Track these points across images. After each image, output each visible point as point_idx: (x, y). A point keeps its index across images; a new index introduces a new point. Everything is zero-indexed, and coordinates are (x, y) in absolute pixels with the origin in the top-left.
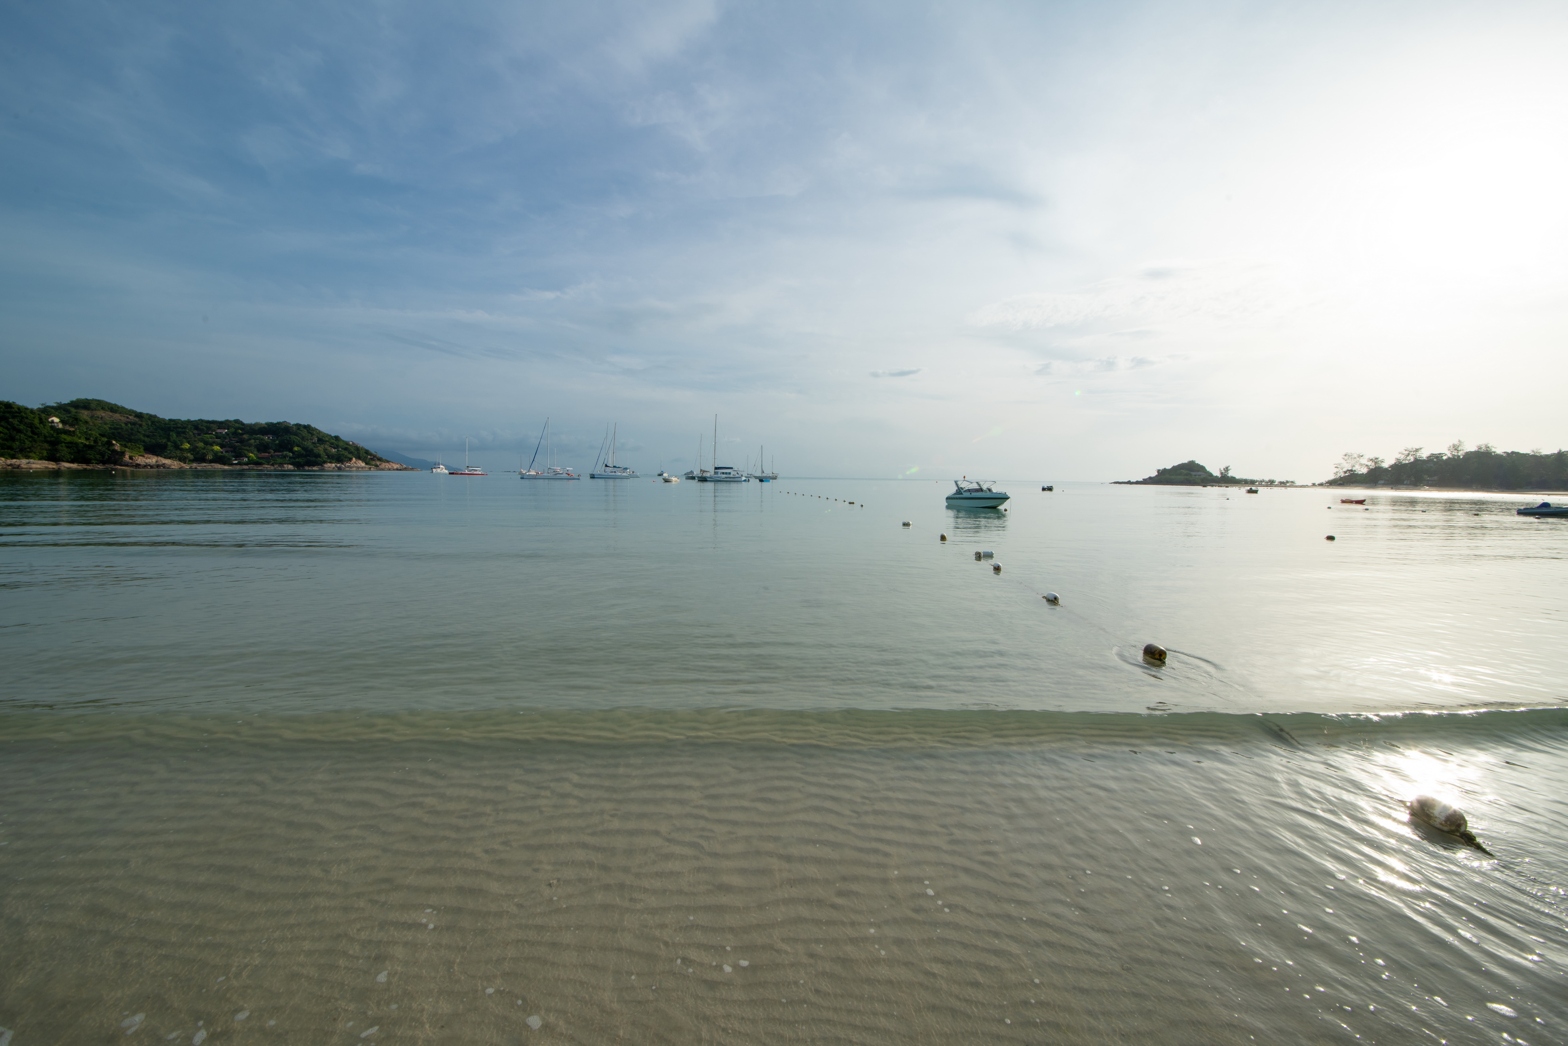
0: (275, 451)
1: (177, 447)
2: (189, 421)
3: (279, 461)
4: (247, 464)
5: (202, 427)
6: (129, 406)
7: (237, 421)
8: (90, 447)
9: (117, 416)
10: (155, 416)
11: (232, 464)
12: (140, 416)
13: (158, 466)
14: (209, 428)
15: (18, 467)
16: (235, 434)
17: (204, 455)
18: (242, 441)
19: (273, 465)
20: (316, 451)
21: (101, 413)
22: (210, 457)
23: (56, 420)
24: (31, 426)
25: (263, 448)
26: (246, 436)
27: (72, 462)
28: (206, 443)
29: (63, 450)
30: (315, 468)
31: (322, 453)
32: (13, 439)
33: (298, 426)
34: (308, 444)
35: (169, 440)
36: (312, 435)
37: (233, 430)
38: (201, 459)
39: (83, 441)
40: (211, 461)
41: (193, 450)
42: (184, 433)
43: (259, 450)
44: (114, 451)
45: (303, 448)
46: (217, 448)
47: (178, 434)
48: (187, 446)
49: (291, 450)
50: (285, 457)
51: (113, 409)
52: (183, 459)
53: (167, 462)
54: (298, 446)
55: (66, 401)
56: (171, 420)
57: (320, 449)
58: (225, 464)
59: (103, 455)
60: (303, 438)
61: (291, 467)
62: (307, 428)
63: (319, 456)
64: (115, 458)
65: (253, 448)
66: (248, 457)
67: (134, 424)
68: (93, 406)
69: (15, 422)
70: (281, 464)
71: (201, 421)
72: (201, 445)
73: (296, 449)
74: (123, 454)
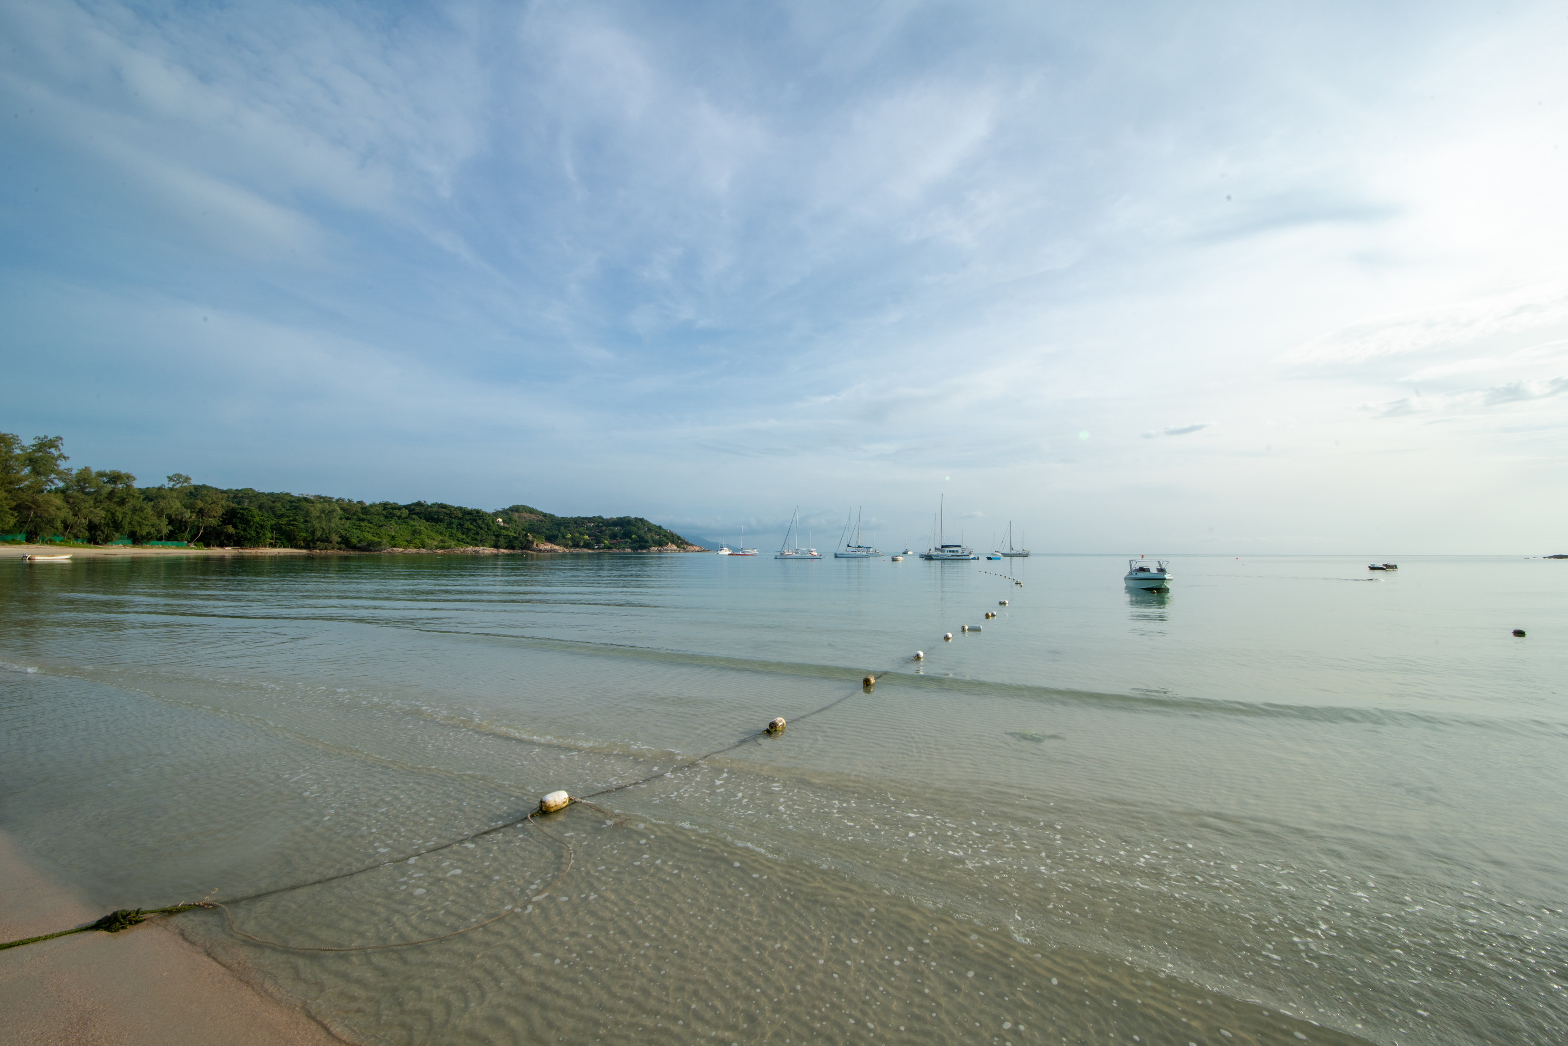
0: (621, 538)
1: (564, 537)
2: (572, 518)
3: (623, 546)
4: (603, 548)
5: (579, 522)
6: (539, 509)
7: (600, 517)
8: (516, 538)
9: (533, 516)
10: (553, 515)
11: (594, 549)
12: (545, 515)
13: (551, 551)
14: (583, 523)
15: (478, 552)
16: (598, 526)
17: (579, 542)
18: (601, 532)
19: (618, 549)
20: (646, 538)
21: (525, 515)
22: (581, 544)
23: (500, 520)
24: (488, 525)
25: (613, 536)
26: (604, 528)
27: (506, 548)
28: (581, 534)
29: (502, 541)
30: (644, 551)
31: (649, 539)
32: (477, 533)
33: (636, 518)
34: (641, 533)
35: (559, 532)
36: (644, 525)
37: (596, 524)
38: (576, 545)
39: (513, 534)
40: (583, 547)
41: (572, 539)
42: (568, 526)
43: (611, 538)
44: (528, 541)
45: (639, 536)
46: (586, 537)
47: (565, 527)
48: (569, 536)
49: (630, 538)
50: (626, 543)
51: (531, 511)
52: (566, 546)
53: (556, 547)
54: (635, 534)
55: (507, 507)
56: (562, 518)
57: (648, 537)
58: (590, 549)
59: (522, 543)
60: (638, 528)
61: (629, 550)
62: (642, 520)
63: (647, 542)
64: (527, 546)
65: (607, 537)
66: (604, 543)
67: (541, 521)
68: (521, 509)
69: (480, 522)
70: (623, 548)
71: (579, 517)
72: (577, 535)
73: (633, 536)
74: (533, 542)
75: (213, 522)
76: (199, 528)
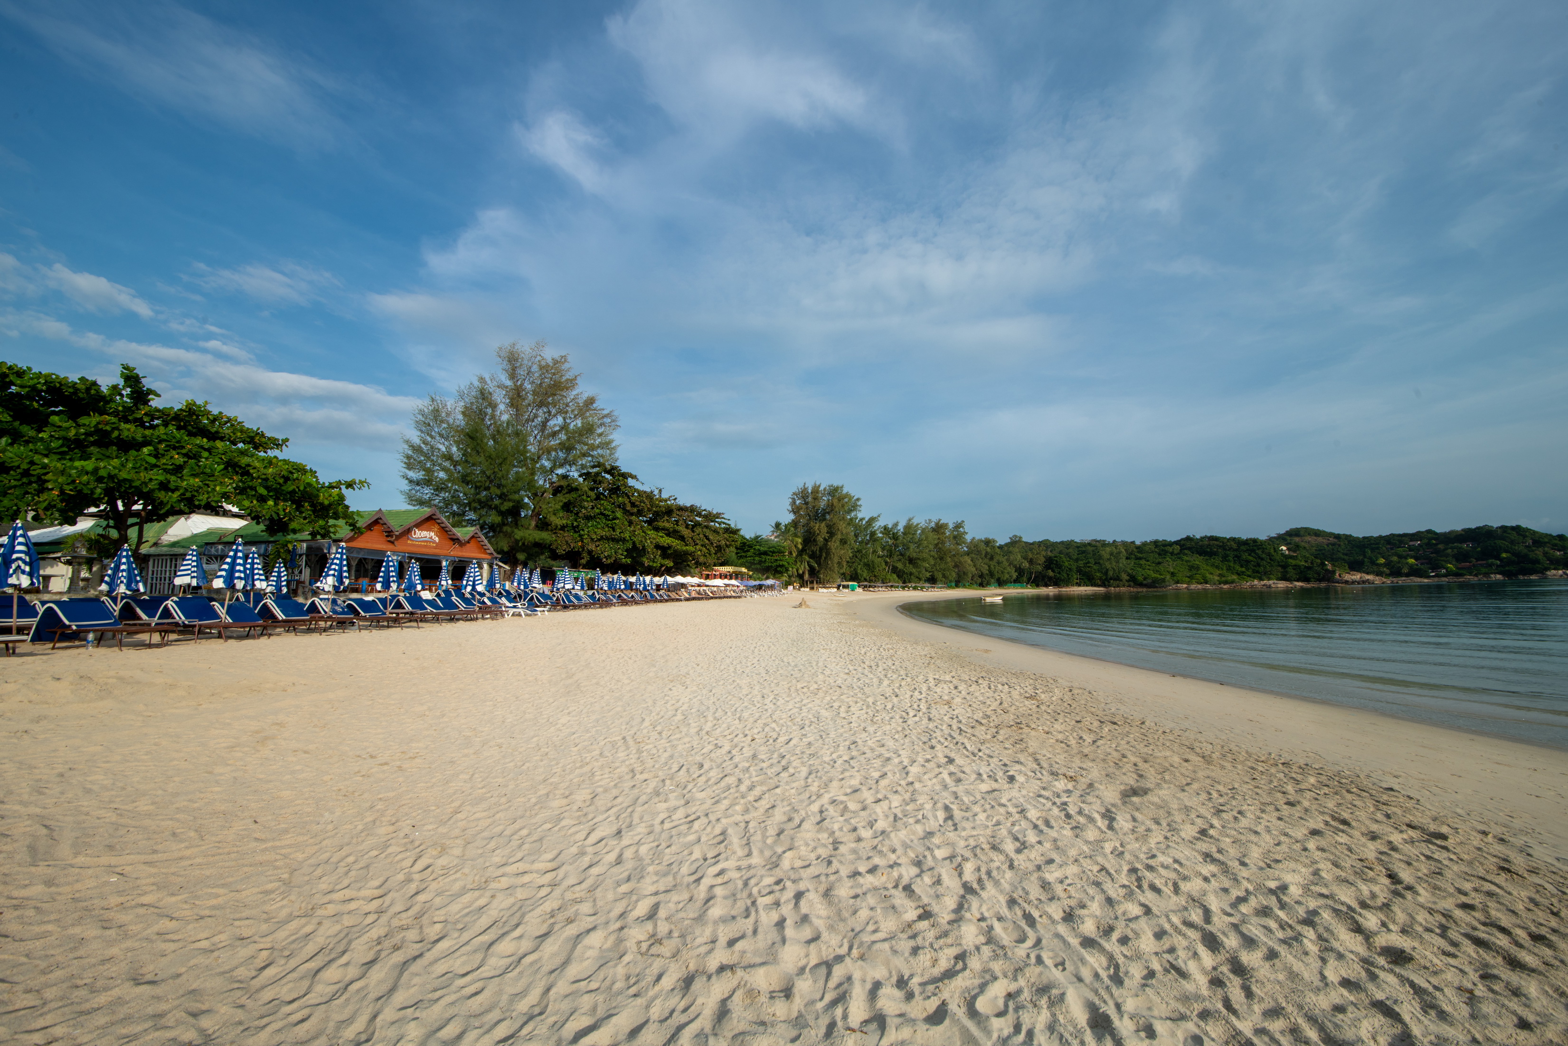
0: (1477, 560)
1: (1373, 563)
2: (1380, 537)
3: (1484, 570)
4: (1445, 576)
5: (1394, 542)
6: (1328, 530)
7: (1429, 531)
8: (1309, 568)
9: (1320, 539)
10: (1350, 536)
11: (1429, 577)
12: (1338, 537)
13: (1364, 582)
14: (1401, 542)
15: (1270, 586)
16: (1428, 544)
17: (1400, 569)
18: (1437, 552)
19: (1476, 575)
20: (1532, 555)
21: (1308, 538)
22: (1405, 570)
23: (1284, 548)
24: (1269, 554)
25: (1462, 557)
26: (1441, 546)
27: (1298, 581)
28: (1400, 557)
29: (1291, 572)
30: (1533, 577)
31: (1541, 557)
32: (1259, 565)
33: (1504, 528)
34: (1520, 548)
35: (1365, 556)
36: (1525, 537)
37: (1426, 541)
38: (1396, 572)
39: (1303, 563)
40: (1407, 575)
41: (1388, 564)
42: (1378, 548)
43: (1457, 560)
44: (1327, 570)
45: (1513, 554)
46: (1411, 561)
47: (1373, 550)
48: (1382, 561)
49: (1498, 557)
50: (1490, 565)
51: (1317, 533)
52: (1379, 574)
53: (1370, 577)
54: (1506, 552)
55: (1282, 532)
56: (1364, 538)
57: (1539, 553)
58: (1421, 577)
59: (1319, 574)
60: (1512, 542)
61: (1499, 577)
62: (1517, 529)
63: (1536, 561)
64: (1328, 577)
65: (1450, 558)
66: (1447, 569)
67: (1333, 545)
68: (1302, 533)
69: (1259, 552)
70: (1486, 575)
71: (1393, 535)
72: (1395, 559)
73: (1504, 555)
74: (1334, 572)
75: (1040, 568)
76: (1031, 573)
